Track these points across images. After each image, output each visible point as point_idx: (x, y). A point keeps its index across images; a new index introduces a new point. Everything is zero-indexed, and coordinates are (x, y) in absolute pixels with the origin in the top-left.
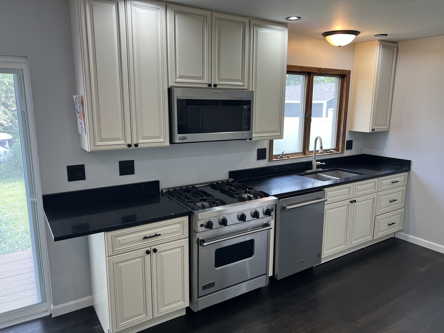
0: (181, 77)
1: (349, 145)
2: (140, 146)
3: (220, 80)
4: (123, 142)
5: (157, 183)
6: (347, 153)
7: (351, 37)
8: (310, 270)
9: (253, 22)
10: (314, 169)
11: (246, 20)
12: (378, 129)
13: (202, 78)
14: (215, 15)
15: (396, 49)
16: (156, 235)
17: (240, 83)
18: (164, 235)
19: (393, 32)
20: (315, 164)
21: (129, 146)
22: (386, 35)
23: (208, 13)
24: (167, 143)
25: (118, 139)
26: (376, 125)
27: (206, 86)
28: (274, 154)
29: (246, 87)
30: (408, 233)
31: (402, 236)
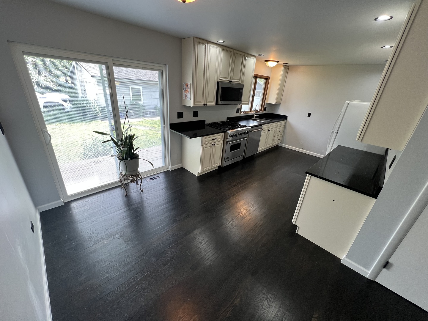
0: (221, 77)
1: (265, 109)
2: (207, 105)
3: (233, 79)
4: (202, 103)
5: (205, 121)
6: (264, 112)
7: (276, 63)
8: (253, 156)
9: (246, 55)
10: (254, 118)
11: (243, 54)
12: (278, 102)
13: (227, 78)
14: (235, 51)
15: (288, 69)
16: (215, 139)
17: (239, 81)
18: (218, 139)
19: (290, 63)
20: (255, 116)
21: (204, 105)
22: (287, 64)
23: (232, 50)
24: (215, 105)
25: (201, 102)
26: (277, 101)
27: (229, 81)
28: (242, 111)
29: (240, 83)
30: (283, 144)
31: (280, 145)
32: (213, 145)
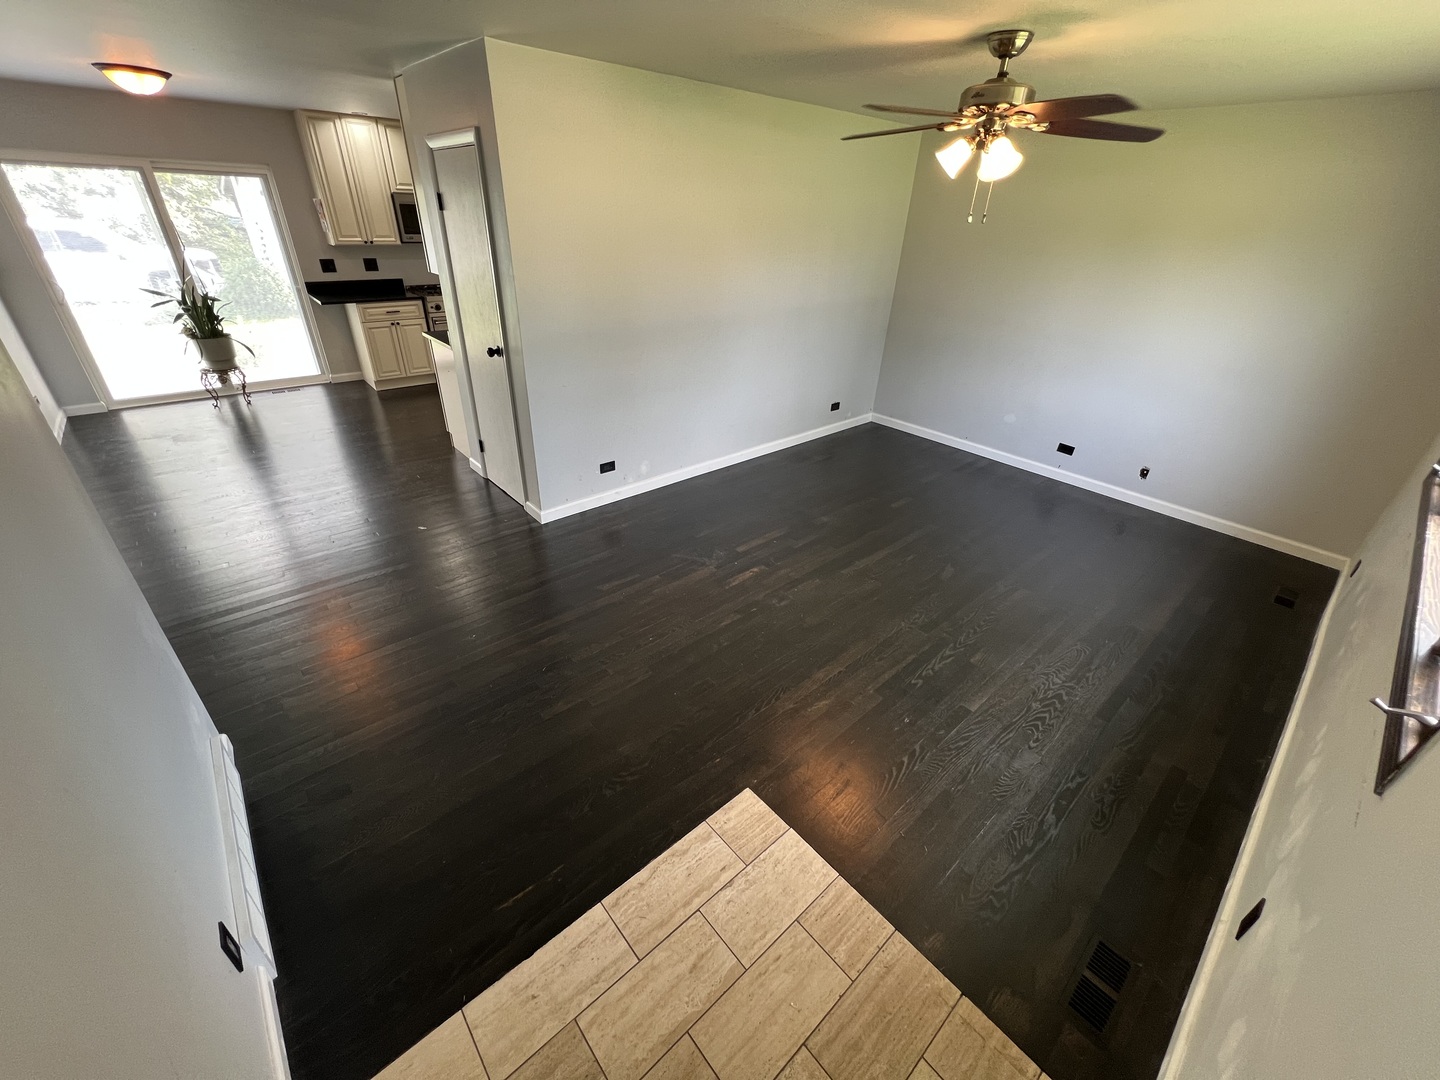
2: (376, 244)
4: (360, 239)
16: (396, 312)
18: (405, 313)
21: (366, 242)
24: (399, 242)
25: (355, 236)
32: (393, 324)
